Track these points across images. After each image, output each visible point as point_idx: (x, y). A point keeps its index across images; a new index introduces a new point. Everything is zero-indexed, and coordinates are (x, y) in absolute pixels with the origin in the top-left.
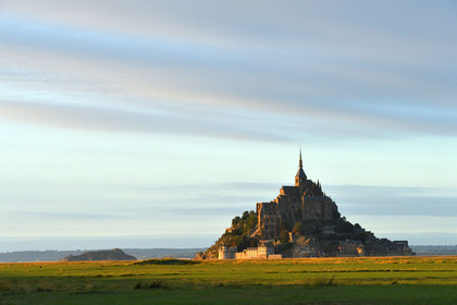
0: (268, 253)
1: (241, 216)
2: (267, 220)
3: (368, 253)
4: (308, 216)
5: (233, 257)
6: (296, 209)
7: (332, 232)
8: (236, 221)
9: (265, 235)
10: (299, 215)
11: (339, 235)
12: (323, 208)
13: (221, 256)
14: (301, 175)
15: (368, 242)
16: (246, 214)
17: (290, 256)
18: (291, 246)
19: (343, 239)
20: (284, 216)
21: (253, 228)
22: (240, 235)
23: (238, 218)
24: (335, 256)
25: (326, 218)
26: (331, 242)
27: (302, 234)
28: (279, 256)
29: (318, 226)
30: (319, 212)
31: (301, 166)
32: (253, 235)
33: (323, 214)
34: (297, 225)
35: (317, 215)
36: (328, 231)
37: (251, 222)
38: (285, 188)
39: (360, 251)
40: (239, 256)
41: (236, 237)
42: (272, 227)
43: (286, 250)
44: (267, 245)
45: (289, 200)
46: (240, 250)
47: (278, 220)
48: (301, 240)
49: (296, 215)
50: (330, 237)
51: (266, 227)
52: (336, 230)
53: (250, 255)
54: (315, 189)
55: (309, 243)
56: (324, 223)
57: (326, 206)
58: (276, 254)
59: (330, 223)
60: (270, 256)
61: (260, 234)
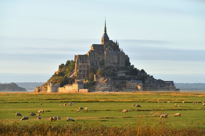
0: (80, 88)
1: (65, 64)
2: (81, 66)
3: (144, 88)
4: (108, 64)
5: (56, 91)
6: (101, 59)
7: (124, 75)
8: (61, 67)
9: (79, 76)
10: (102, 63)
11: (127, 77)
12: (119, 59)
13: (49, 90)
14: (106, 37)
15: (146, 81)
16: (68, 62)
17: (94, 90)
18: (94, 84)
19: (130, 79)
20: (92, 64)
21: (72, 71)
22: (62, 77)
23: (63, 65)
24: (122, 90)
25: (121, 65)
26: (122, 81)
27: (103, 75)
28: (86, 90)
29: (115, 71)
30: (116, 61)
31: (105, 31)
32: (71, 76)
33: (118, 63)
34: (99, 70)
35: (115, 64)
36: (121, 74)
37: (71, 68)
38: (94, 46)
39: (139, 87)
40: (61, 90)
41: (60, 77)
42: (84, 71)
43: (91, 86)
44: (79, 83)
45: (96, 53)
46: (62, 86)
47: (88, 67)
48: (101, 80)
49: (100, 64)
50: (122, 78)
51: (80, 71)
52: (127, 74)
53: (68, 89)
54: (114, 46)
55: (107, 82)
56: (119, 69)
57: (121, 58)
58: (84, 88)
59: (123, 69)
60: (80, 90)
61: (76, 75)
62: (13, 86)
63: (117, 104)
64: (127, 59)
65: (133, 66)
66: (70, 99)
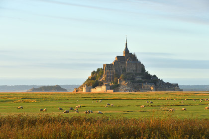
0: (107, 89)
1: (96, 71)
2: (108, 72)
3: (156, 89)
4: (129, 71)
5: (90, 91)
6: (123, 67)
7: (140, 79)
8: (93, 73)
9: (107, 80)
10: (124, 70)
11: (143, 80)
12: (136, 67)
13: (84, 91)
14: (127, 51)
15: (158, 84)
16: (99, 70)
17: (118, 91)
18: (118, 86)
19: (145, 82)
20: (116, 71)
21: (101, 76)
22: (94, 81)
23: (94, 71)
24: (139, 91)
25: (138, 72)
26: (139, 84)
27: (125, 79)
28: (112, 91)
29: (133, 76)
30: (134, 69)
31: (126, 46)
32: (101, 80)
33: (136, 70)
34: (122, 76)
35: (133, 71)
36: (138, 78)
37: (100, 74)
38: (118, 57)
39: (152, 88)
40: (93, 90)
41: (93, 81)
42: (110, 76)
43: (116, 88)
44: (106, 85)
45: (119, 63)
46: (94, 87)
47: (113, 73)
48: (123, 83)
49: (122, 71)
50: (139, 82)
51: (107, 76)
52: (142, 78)
53: (98, 90)
54: (133, 57)
55: (128, 84)
56: (137, 75)
57: (138, 66)
58: (111, 89)
59: (140, 74)
60: (108, 91)
61: (104, 80)
62: (58, 88)
63: (135, 101)
64: (143, 67)
65: (147, 72)
66: (100, 97)
